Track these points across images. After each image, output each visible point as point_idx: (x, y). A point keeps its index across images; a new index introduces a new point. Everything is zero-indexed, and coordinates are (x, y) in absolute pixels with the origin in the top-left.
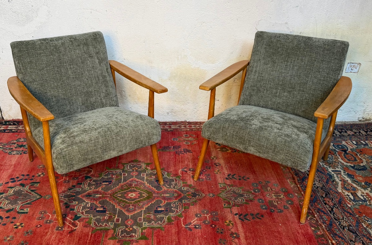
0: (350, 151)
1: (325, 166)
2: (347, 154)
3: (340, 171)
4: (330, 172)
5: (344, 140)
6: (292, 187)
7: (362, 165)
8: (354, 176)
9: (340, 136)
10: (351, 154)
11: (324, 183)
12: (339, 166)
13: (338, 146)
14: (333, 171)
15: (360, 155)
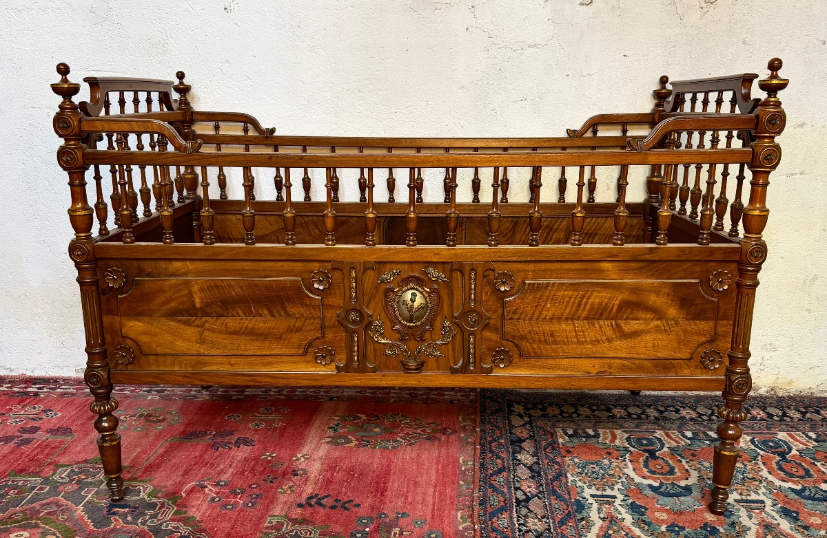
0: (665, 452)
1: (579, 484)
2: (655, 458)
3: (615, 497)
4: (584, 498)
5: (663, 428)
6: (460, 528)
7: (683, 483)
8: (646, 509)
9: (656, 418)
10: (664, 460)
11: (554, 522)
12: (619, 486)
13: (639, 441)
14: (592, 496)
15: (687, 462)
